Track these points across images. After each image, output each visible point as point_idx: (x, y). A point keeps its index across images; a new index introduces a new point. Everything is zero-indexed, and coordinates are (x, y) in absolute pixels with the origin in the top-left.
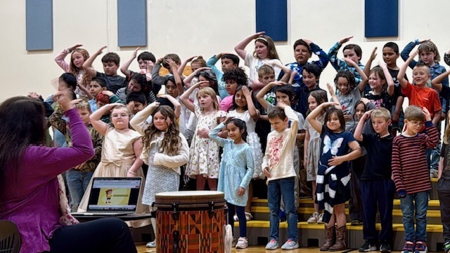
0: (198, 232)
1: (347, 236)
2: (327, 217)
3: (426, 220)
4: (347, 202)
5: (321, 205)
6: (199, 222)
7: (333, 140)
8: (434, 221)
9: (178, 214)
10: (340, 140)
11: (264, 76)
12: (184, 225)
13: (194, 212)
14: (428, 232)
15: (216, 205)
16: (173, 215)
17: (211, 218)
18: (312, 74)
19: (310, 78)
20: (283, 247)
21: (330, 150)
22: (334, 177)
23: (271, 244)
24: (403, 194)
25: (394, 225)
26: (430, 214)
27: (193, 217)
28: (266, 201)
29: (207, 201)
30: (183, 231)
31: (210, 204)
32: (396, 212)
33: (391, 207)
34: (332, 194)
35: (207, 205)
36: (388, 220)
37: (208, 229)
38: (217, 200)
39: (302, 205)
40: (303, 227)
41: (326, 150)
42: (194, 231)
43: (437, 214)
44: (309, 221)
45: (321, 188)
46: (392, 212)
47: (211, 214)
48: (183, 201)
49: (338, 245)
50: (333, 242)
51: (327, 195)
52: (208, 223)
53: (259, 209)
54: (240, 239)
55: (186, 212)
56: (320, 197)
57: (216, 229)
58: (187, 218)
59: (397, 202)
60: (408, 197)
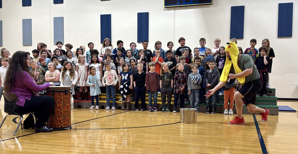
0: (61, 100)
1: (130, 105)
2: (124, 99)
3: (157, 101)
4: (130, 95)
5: (122, 95)
6: (62, 96)
7: (125, 75)
8: (159, 101)
9: (54, 93)
10: (127, 75)
11: (107, 51)
12: (56, 97)
13: (60, 93)
14: (158, 104)
15: (68, 90)
16: (52, 94)
17: (66, 95)
18: (120, 51)
19: (119, 52)
20: (112, 109)
21: (124, 78)
22: (127, 85)
23: (108, 108)
24: (149, 91)
25: (146, 102)
26: (158, 98)
27: (60, 94)
28: (106, 94)
29: (65, 89)
30: (56, 99)
31: (66, 90)
32: (146, 98)
33: (145, 96)
34: (126, 91)
35: (64, 90)
36: (144, 100)
37: (65, 99)
38: (68, 89)
39: (116, 96)
40: (117, 102)
41: (123, 79)
42: (60, 99)
43: (160, 99)
44: (119, 100)
45: (122, 89)
46: (145, 98)
47: (66, 94)
48: (56, 89)
49: (127, 108)
50: (125, 107)
51: (124, 92)
52: (65, 97)
53: (102, 97)
54: (97, 106)
55: (57, 93)
56: (122, 92)
57: (68, 99)
58: (57, 95)
59: (147, 95)
60: (150, 93)
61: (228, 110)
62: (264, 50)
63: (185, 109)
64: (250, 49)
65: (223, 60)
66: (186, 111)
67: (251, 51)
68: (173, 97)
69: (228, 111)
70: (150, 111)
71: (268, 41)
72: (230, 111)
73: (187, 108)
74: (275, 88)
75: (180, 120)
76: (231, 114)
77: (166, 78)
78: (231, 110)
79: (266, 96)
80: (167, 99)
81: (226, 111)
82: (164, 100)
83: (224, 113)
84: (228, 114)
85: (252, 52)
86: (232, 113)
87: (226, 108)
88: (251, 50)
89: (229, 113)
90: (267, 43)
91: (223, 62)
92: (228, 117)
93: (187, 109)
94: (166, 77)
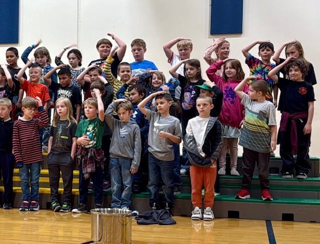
3: (38, 185)
8: (45, 185)
14: (40, 194)
24: (21, 164)
25: (14, 188)
32: (16, 179)
33: (12, 174)
36: (9, 184)
43: (47, 180)
46: (12, 178)
59: (16, 171)
60: (25, 167)
61: (203, 209)
62: (296, 67)
63: (104, 211)
64: (263, 64)
65: (194, 92)
66: (106, 216)
67: (264, 68)
68: (76, 177)
69: (203, 213)
70: (20, 209)
71: (299, 47)
72: (208, 211)
73: (109, 209)
74: (318, 158)
75: (92, 236)
76: (209, 220)
77: (60, 132)
78: (208, 208)
79: (304, 177)
80: (61, 181)
81: (197, 212)
82: (54, 184)
83: (193, 216)
84: (202, 219)
85: (265, 70)
86: (211, 217)
87: (196, 205)
88: (263, 66)
89: (205, 216)
90: (297, 52)
91: (192, 96)
92: (202, 226)
93: (107, 211)
94: (61, 129)
